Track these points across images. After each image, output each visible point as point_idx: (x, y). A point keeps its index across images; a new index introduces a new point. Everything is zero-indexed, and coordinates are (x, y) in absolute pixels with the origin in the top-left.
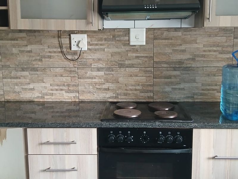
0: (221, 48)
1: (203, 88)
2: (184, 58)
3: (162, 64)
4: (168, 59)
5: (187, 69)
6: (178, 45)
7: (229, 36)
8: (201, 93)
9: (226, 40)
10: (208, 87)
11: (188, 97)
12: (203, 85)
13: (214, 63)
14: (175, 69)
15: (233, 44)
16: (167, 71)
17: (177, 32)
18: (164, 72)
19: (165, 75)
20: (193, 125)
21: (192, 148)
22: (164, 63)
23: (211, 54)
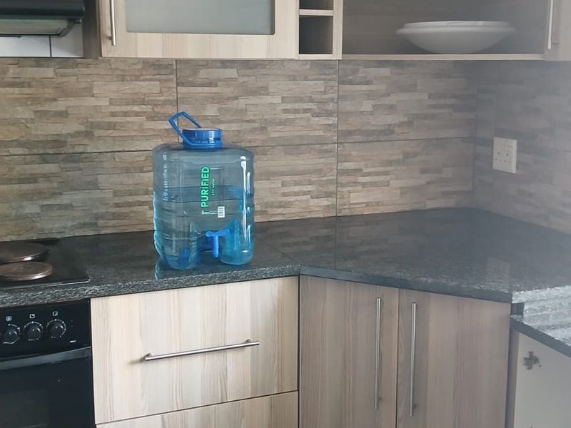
0: (151, 107)
1: (117, 200)
2: (64, 132)
3: (11, 147)
4: (23, 134)
5: (75, 158)
6: (47, 100)
7: (166, 81)
8: (114, 213)
9: (161, 90)
10: (130, 199)
11: (83, 225)
12: (116, 194)
13: (139, 142)
14: (44, 159)
15: (175, 98)
16: (26, 164)
17: (42, 69)
18: (18, 168)
19: (21, 175)
20: (89, 290)
21: (91, 346)
22: (14, 143)
23: (129, 122)
